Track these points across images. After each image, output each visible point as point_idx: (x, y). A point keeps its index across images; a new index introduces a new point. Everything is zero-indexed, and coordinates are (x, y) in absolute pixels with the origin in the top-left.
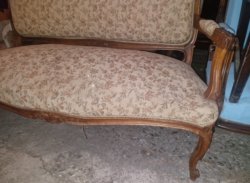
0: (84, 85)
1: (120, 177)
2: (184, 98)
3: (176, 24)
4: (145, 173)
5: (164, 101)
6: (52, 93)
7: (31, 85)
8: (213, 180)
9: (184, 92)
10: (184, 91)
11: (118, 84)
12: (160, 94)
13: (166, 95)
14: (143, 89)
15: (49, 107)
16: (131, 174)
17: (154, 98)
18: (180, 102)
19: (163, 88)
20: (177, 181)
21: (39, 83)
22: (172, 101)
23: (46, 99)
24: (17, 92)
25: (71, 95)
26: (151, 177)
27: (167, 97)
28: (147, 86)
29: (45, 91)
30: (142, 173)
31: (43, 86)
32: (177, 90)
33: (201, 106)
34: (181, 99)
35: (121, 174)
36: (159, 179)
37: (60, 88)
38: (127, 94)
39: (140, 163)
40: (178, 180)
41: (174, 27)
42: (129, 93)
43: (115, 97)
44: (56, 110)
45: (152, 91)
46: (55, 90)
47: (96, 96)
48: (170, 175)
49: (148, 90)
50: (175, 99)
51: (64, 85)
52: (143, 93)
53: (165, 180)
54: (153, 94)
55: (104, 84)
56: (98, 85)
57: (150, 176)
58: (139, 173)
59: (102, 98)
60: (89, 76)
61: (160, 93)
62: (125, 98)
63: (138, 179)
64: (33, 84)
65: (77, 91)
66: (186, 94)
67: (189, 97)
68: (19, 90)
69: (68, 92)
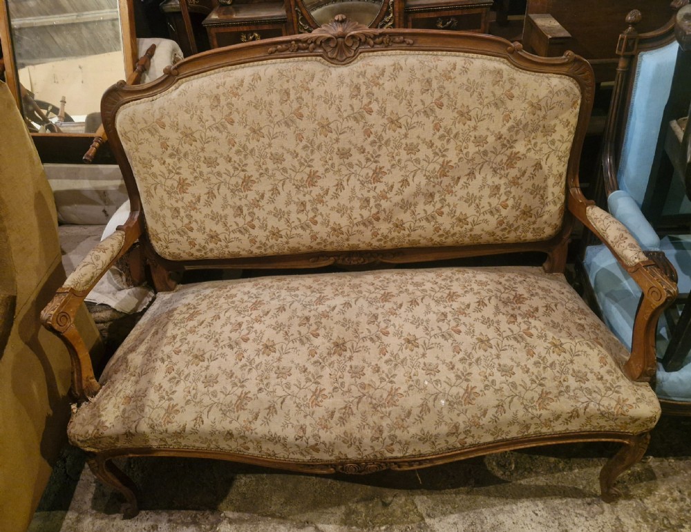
0: (426, 405)
1: (484, 527)
2: (603, 394)
3: (537, 213)
4: (523, 509)
5: (572, 406)
6: (369, 431)
7: (323, 422)
8: (640, 491)
9: (600, 381)
10: (599, 379)
11: (485, 389)
12: (561, 394)
13: (572, 394)
14: (532, 390)
15: (366, 453)
16: (501, 517)
17: (552, 404)
18: (599, 404)
19: (564, 381)
20: (583, 510)
21: (337, 415)
22: (585, 405)
23: (360, 443)
24: (296, 439)
25: (408, 427)
26: (537, 515)
27: (575, 398)
28: (536, 382)
29: (355, 428)
30: (517, 509)
31: (347, 419)
32: (588, 380)
33: (634, 405)
34: (599, 397)
35: (483, 522)
36: (552, 514)
37: (382, 418)
38: (506, 407)
39: (507, 490)
40: (583, 507)
41: (533, 219)
42: (510, 403)
43: (487, 416)
44: (379, 455)
45: (548, 391)
46: (375, 423)
47: (452, 420)
48: (566, 502)
49: (539, 389)
50: (589, 399)
51: (388, 411)
52: (533, 398)
53: (562, 512)
54: (550, 396)
55: (461, 395)
56: (450, 399)
57: (534, 512)
58: (512, 511)
59: (464, 422)
60: (426, 383)
61: (562, 391)
62: (505, 413)
63: (517, 523)
64: (326, 418)
65: (418, 418)
66: (603, 384)
67: (611, 390)
68: (301, 434)
69: (401, 422)
